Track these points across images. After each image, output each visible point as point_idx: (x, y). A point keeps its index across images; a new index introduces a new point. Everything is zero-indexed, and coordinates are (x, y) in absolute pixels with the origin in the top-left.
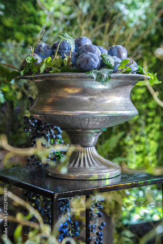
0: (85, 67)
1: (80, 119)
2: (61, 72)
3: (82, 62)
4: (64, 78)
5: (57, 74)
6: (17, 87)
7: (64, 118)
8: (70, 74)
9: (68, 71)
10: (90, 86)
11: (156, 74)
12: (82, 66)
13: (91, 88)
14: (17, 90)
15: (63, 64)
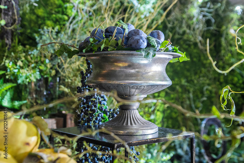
0: (136, 46)
1: (130, 87)
2: (117, 50)
3: (133, 43)
4: (118, 55)
5: (113, 52)
6: (51, 66)
7: (117, 86)
8: (124, 52)
9: (122, 49)
10: (138, 62)
11: (185, 53)
12: (133, 45)
13: (139, 63)
14: (51, 68)
15: (117, 44)
